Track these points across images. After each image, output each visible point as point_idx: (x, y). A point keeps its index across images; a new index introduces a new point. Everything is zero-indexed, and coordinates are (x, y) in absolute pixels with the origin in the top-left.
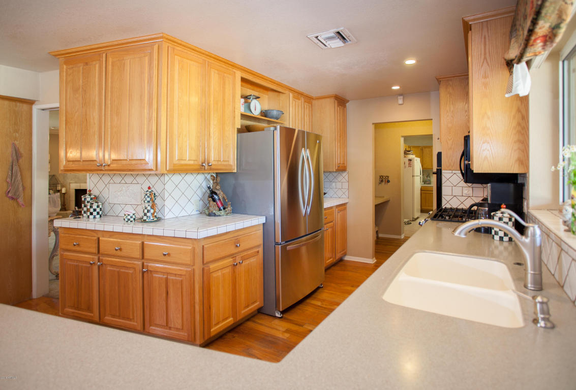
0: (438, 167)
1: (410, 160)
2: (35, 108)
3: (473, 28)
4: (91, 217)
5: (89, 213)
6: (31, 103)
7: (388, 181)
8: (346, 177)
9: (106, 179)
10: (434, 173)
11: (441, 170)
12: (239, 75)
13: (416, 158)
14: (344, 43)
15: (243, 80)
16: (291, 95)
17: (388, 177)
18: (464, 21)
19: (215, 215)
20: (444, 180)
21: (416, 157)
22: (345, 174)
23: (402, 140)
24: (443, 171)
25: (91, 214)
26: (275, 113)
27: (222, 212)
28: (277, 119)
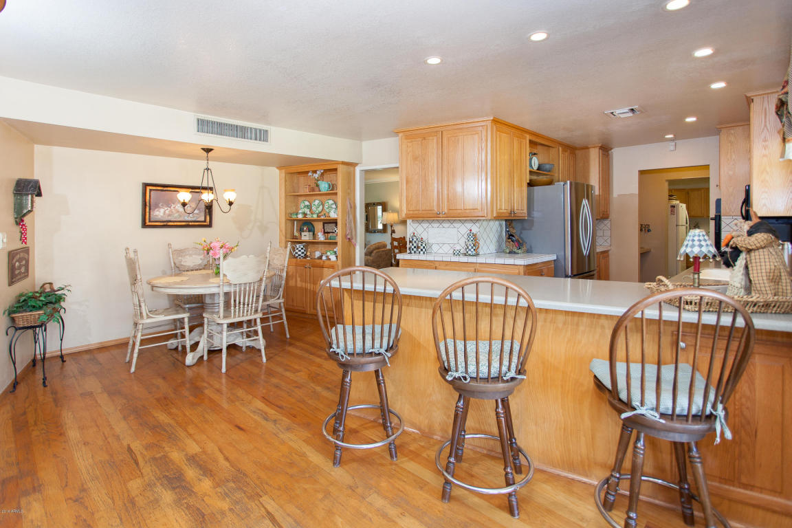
0: (716, 213)
1: (673, 207)
2: (358, 169)
3: (754, 101)
4: (422, 252)
5: (420, 250)
6: (353, 165)
7: (649, 231)
8: (609, 225)
9: (425, 225)
10: (712, 219)
11: (720, 216)
12: (528, 137)
13: (681, 204)
14: (633, 113)
15: (531, 142)
16: (560, 148)
17: (649, 225)
18: (746, 96)
19: (515, 253)
20: (723, 225)
21: (680, 202)
22: (606, 222)
23: (667, 184)
24: (722, 217)
25: (422, 250)
26: (547, 167)
27: (520, 251)
28: (549, 171)
